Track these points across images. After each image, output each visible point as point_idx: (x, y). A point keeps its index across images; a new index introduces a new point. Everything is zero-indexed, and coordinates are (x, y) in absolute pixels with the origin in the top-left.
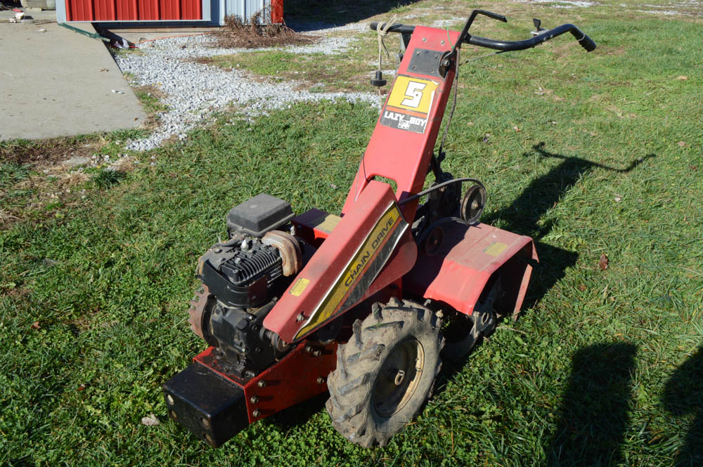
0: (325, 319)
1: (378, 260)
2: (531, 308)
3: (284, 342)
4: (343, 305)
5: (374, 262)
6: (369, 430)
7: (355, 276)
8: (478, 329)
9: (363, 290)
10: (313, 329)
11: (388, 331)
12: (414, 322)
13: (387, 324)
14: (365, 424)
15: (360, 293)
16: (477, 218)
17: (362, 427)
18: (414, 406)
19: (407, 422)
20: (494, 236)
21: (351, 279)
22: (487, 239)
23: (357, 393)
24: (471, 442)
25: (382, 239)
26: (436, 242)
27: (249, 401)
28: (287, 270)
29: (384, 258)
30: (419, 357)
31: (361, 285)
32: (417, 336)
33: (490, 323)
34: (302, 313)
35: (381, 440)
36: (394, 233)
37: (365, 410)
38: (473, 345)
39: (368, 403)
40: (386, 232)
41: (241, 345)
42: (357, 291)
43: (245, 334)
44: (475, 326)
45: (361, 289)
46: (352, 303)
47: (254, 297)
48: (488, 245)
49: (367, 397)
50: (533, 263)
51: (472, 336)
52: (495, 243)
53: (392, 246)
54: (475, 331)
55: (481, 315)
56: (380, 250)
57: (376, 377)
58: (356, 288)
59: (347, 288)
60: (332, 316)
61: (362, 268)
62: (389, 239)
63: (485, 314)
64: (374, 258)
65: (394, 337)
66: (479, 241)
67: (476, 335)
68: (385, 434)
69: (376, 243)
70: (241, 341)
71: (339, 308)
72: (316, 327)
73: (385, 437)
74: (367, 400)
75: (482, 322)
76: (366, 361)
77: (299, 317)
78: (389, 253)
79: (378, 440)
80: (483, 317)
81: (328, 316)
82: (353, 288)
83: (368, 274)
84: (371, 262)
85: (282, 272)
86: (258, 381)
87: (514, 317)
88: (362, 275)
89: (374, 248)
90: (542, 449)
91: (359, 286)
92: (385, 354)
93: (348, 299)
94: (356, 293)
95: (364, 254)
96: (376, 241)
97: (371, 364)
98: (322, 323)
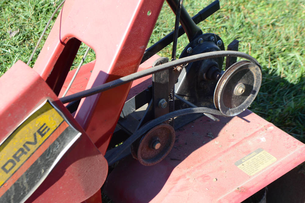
5: (7, 192)
16: (244, 107)
20: (263, 139)
22: (250, 142)
25: (24, 158)
26: (158, 146)
40: (32, 148)
48: (249, 152)
52: (259, 151)
53: (49, 165)
62: (43, 156)
66: (237, 144)
69: (10, 165)
78: (41, 176)
89: (7, 172)
96: (11, 161)
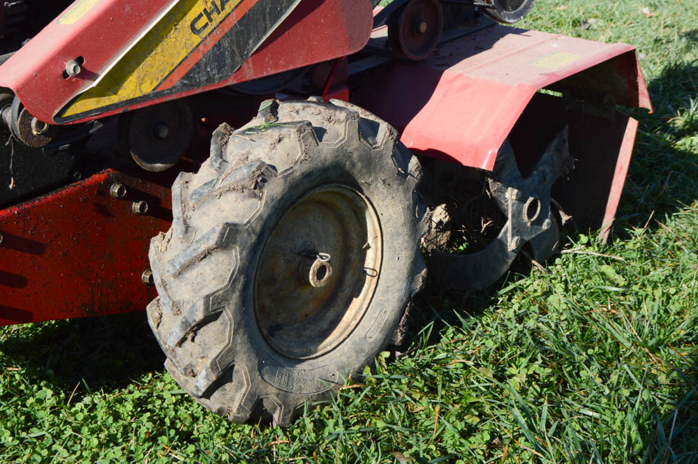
0: (138, 94)
1: (274, 1)
2: (642, 226)
3: (34, 122)
4: (187, 76)
6: (242, 368)
7: (217, 18)
8: (517, 230)
9: (237, 58)
10: (108, 108)
11: (286, 140)
12: (350, 138)
13: (285, 123)
14: (230, 351)
15: (228, 61)
17: (221, 357)
18: (358, 352)
19: (340, 384)
20: (555, 46)
21: (204, 20)
22: (538, 48)
23: (207, 269)
24: (478, 420)
26: (423, 27)
29: (291, 1)
30: (370, 241)
31: (231, 42)
32: (361, 181)
33: (545, 226)
34: (79, 60)
35: (274, 409)
37: (228, 315)
38: (505, 268)
39: (235, 298)
42: (222, 55)
44: (509, 224)
45: (233, 53)
46: (210, 80)
48: (541, 55)
49: (233, 281)
50: (640, 114)
51: (503, 245)
52: (555, 53)
54: (509, 235)
55: (522, 199)
57: (254, 238)
58: (218, 46)
59: (196, 39)
60: (157, 94)
61: (232, 4)
63: (531, 199)
66: (523, 50)
67: (512, 244)
68: (284, 396)
71: (177, 80)
72: (116, 106)
73: (285, 403)
74: (233, 291)
75: (525, 218)
76: (231, 197)
77: (70, 67)
79: (267, 405)
80: (526, 206)
81: (147, 88)
82: (211, 43)
87: (603, 234)
88: (234, 20)
90: (634, 428)
91: (225, 43)
92: (275, 188)
93: (198, 65)
94: (218, 56)
97: (241, 205)
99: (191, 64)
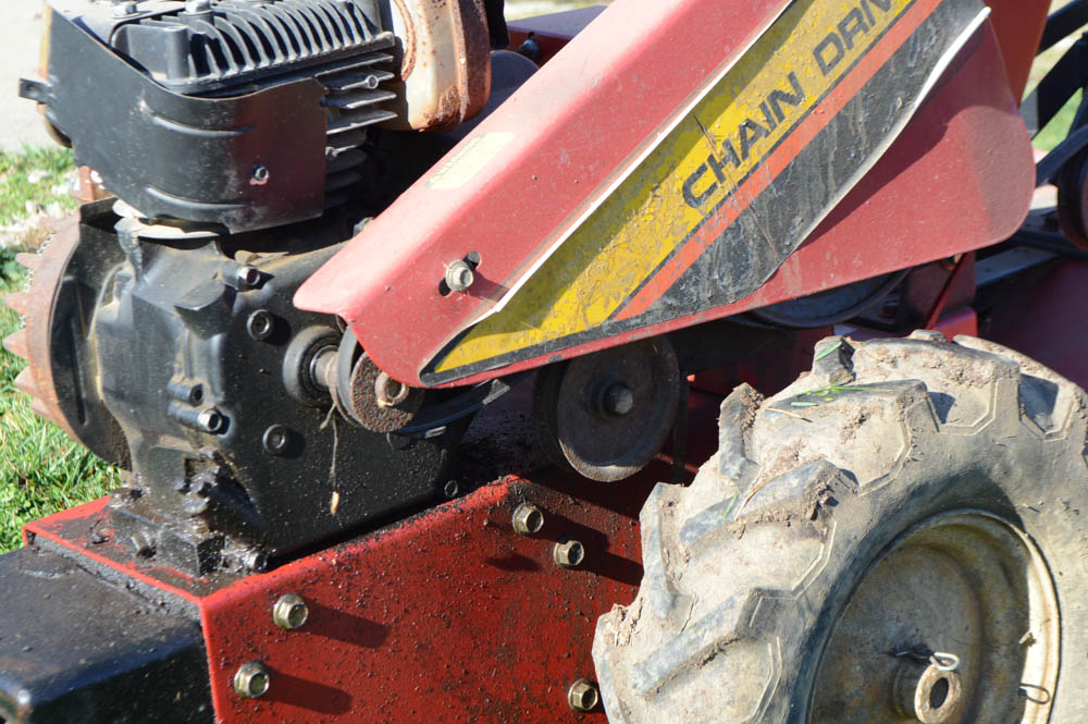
0: (581, 327)
1: (843, 139)
3: (381, 382)
4: (674, 291)
5: (823, 134)
7: (734, 173)
9: (772, 255)
10: (522, 354)
11: (874, 419)
12: (1002, 416)
13: (872, 386)
15: (754, 260)
21: (709, 177)
23: (717, 683)
25: (862, 41)
27: (227, 686)
28: (422, 101)
29: (876, 139)
30: (1035, 627)
31: (760, 221)
32: (1021, 505)
34: (471, 260)
36: (922, 33)
40: (880, 18)
41: (196, 396)
42: (742, 246)
43: (216, 340)
45: (763, 244)
46: (718, 297)
47: (260, 179)
56: (854, 87)
57: (811, 620)
58: (735, 229)
59: (693, 216)
60: (617, 327)
61: (763, 145)
64: (826, 117)
65: (900, 450)
69: (832, 50)
70: (198, 380)
71: (655, 299)
72: (537, 350)
76: (766, 534)
77: (454, 272)
81: (598, 315)
82: (722, 222)
83: (791, 185)
84: (808, 133)
85: (400, 105)
86: (274, 594)
88: (766, 178)
89: (825, 69)
91: (750, 224)
92: (853, 518)
93: (695, 267)
94: (735, 252)
95: (770, 78)
96: (831, 38)
97: (785, 552)
98: (568, 341)
99: (681, 267)
